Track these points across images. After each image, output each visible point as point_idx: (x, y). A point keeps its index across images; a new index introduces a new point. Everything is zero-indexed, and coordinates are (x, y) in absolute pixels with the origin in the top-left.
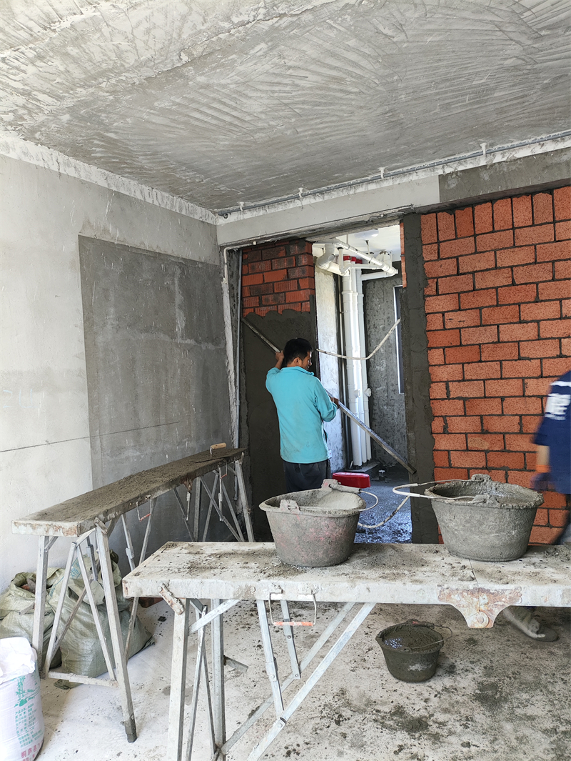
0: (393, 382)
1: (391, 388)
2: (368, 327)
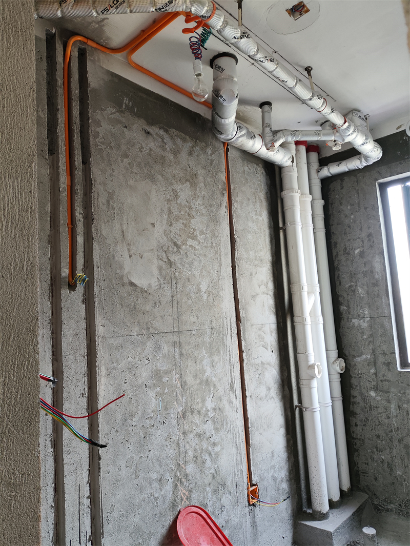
0: (384, 347)
1: (381, 359)
2: (334, 254)
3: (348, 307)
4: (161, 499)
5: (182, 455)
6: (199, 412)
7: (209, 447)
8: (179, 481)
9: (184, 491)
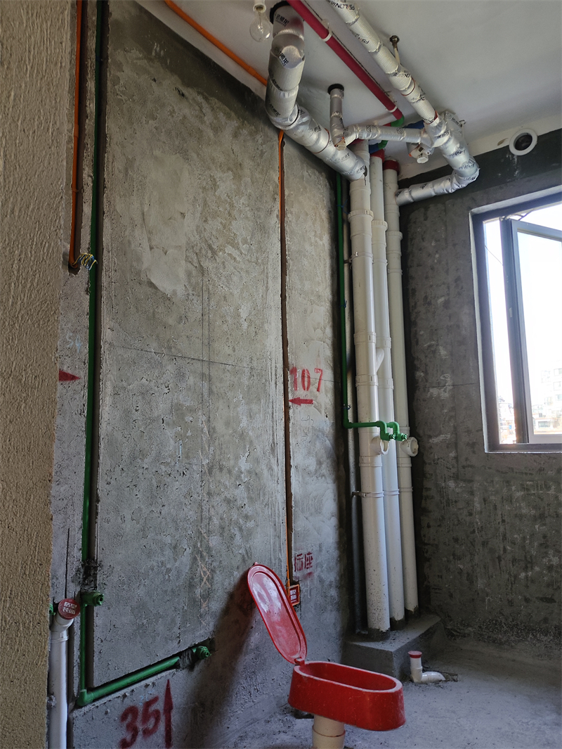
0: (469, 423)
1: (465, 438)
3: (426, 372)
4: (174, 572)
5: (205, 522)
6: (230, 472)
7: (240, 520)
8: (199, 555)
9: (205, 569)
